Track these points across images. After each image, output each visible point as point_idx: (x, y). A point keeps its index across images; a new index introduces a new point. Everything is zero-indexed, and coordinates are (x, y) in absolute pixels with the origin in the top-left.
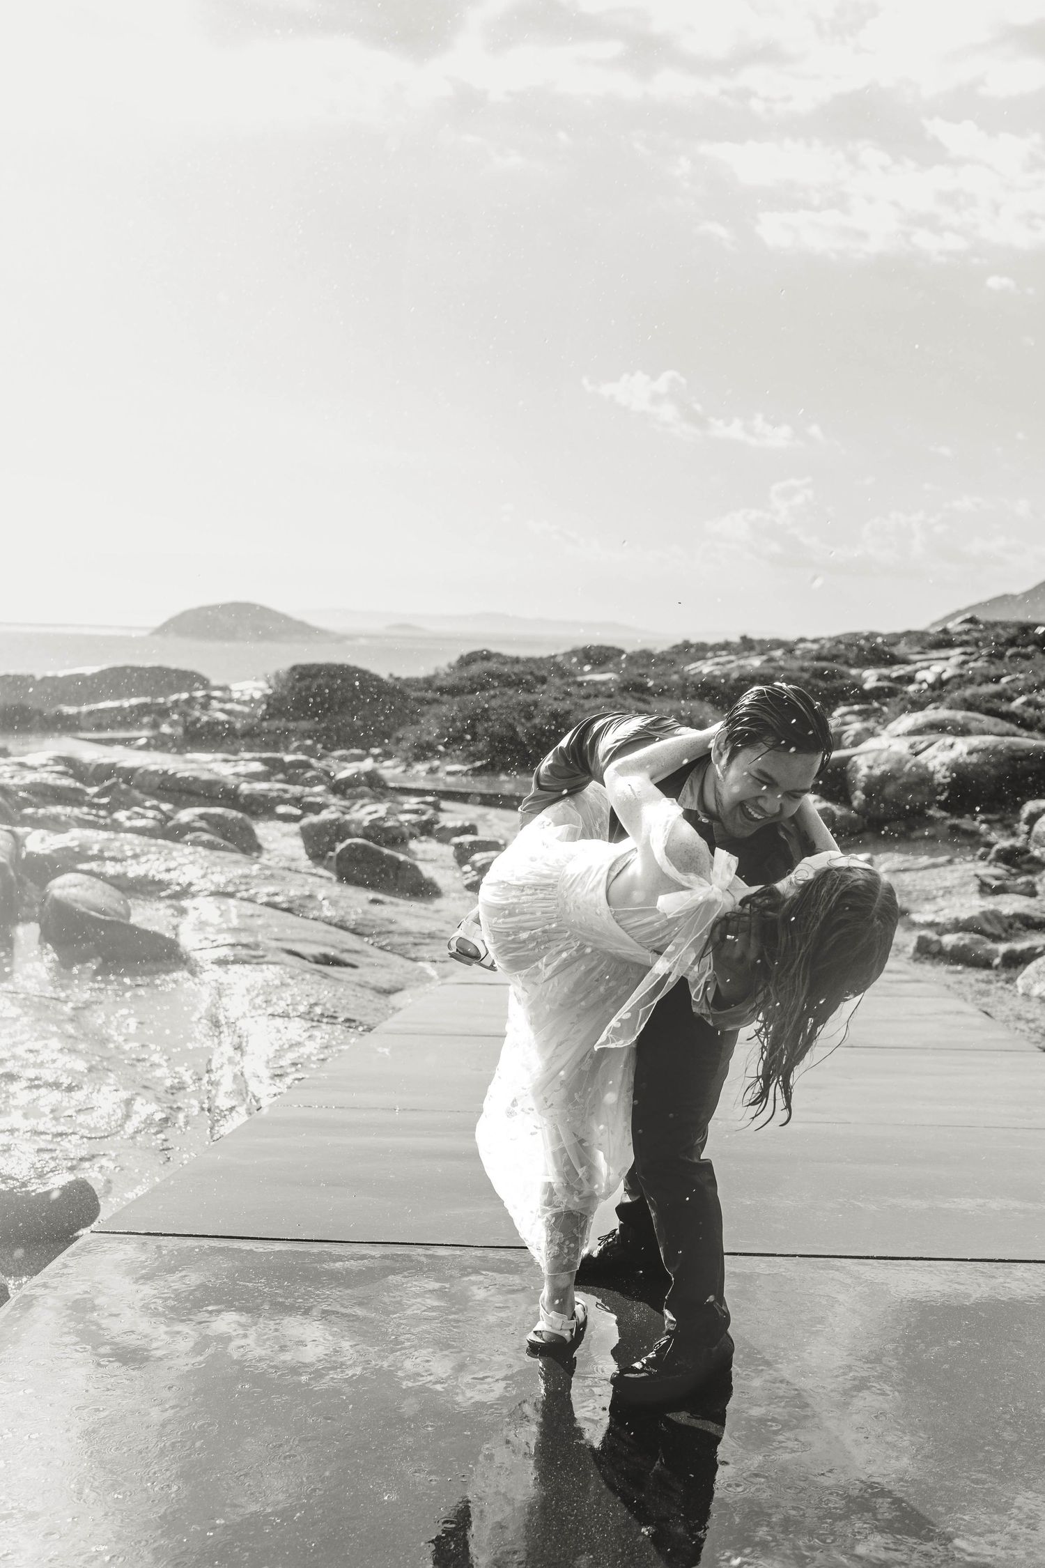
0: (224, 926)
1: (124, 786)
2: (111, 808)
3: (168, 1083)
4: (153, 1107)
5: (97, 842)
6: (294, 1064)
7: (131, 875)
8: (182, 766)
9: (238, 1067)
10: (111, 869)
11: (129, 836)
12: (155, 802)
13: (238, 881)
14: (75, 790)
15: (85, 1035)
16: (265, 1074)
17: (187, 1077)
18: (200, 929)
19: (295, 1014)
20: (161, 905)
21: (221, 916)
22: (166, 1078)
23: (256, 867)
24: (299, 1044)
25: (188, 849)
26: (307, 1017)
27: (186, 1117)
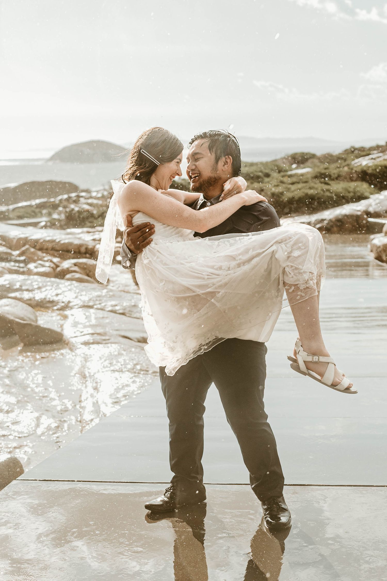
0: (88, 324)
1: (32, 250)
2: (26, 262)
3: (59, 408)
4: (51, 420)
5: (18, 281)
6: (125, 396)
8: (63, 237)
9: (96, 399)
10: (26, 295)
11: (36, 277)
12: (50, 258)
13: (95, 299)
14: (6, 253)
15: (15, 384)
16: (109, 401)
17: (69, 405)
18: (74, 326)
19: (126, 369)
20: (54, 314)
21: (86, 318)
22: (57, 406)
23: (105, 291)
24: (127, 385)
25: (68, 283)
26: (132, 371)
27: (68, 425)
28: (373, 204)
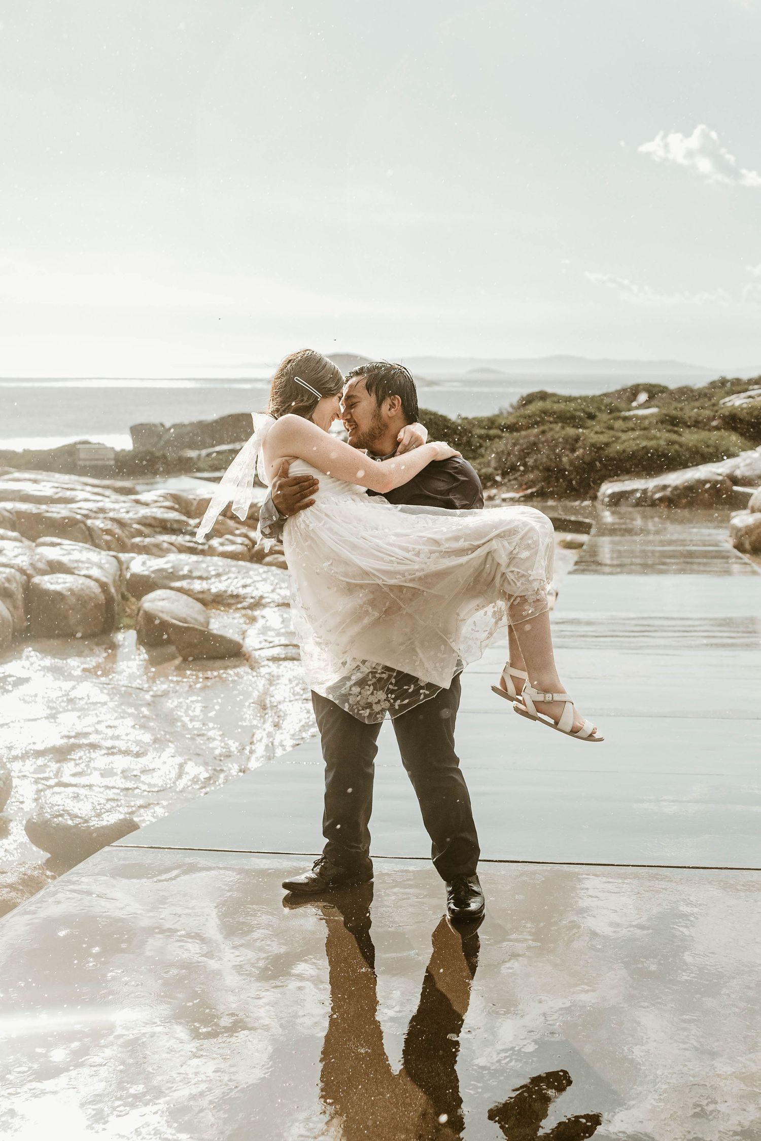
0: (283, 630)
3: (217, 752)
4: (202, 769)
5: (187, 564)
7: (214, 590)
9: (272, 739)
10: (197, 586)
11: (218, 559)
14: (178, 521)
15: (157, 715)
17: (234, 746)
18: (262, 634)
20: (237, 615)
21: (283, 622)
22: (216, 748)
25: (266, 568)
27: (226, 776)
28: (742, 465)
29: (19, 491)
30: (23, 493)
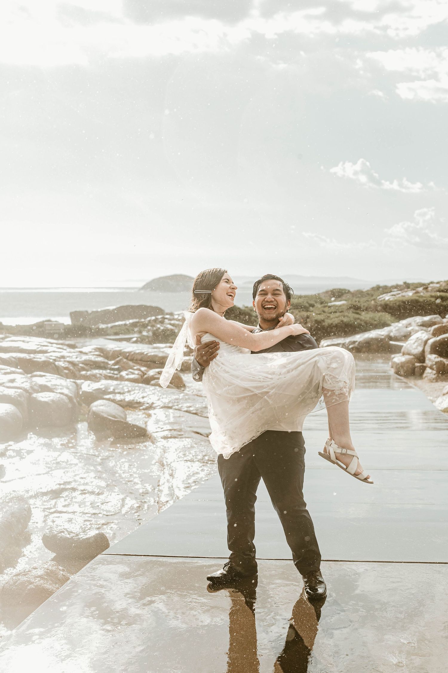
0: (167, 422)
1: (125, 360)
2: (120, 370)
3: (141, 491)
4: (134, 501)
5: (112, 386)
6: (195, 482)
7: (127, 400)
8: (150, 350)
9: (171, 484)
10: (118, 397)
11: (127, 383)
12: (138, 367)
13: (173, 401)
14: (103, 362)
15: (106, 471)
16: (182, 486)
17: (149, 488)
18: (156, 423)
19: (196, 460)
20: (140, 413)
21: (166, 417)
22: (140, 489)
23: (182, 395)
24: (197, 473)
25: (153, 388)
26: (202, 461)
27: (148, 505)
28: (394, 330)
29: (18, 347)
30: (20, 348)
